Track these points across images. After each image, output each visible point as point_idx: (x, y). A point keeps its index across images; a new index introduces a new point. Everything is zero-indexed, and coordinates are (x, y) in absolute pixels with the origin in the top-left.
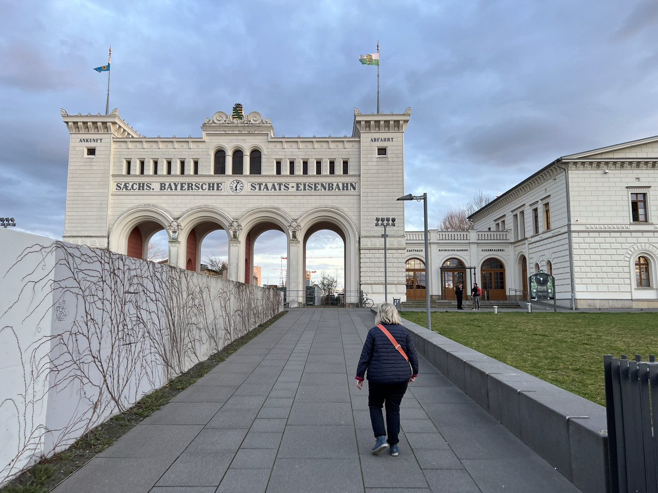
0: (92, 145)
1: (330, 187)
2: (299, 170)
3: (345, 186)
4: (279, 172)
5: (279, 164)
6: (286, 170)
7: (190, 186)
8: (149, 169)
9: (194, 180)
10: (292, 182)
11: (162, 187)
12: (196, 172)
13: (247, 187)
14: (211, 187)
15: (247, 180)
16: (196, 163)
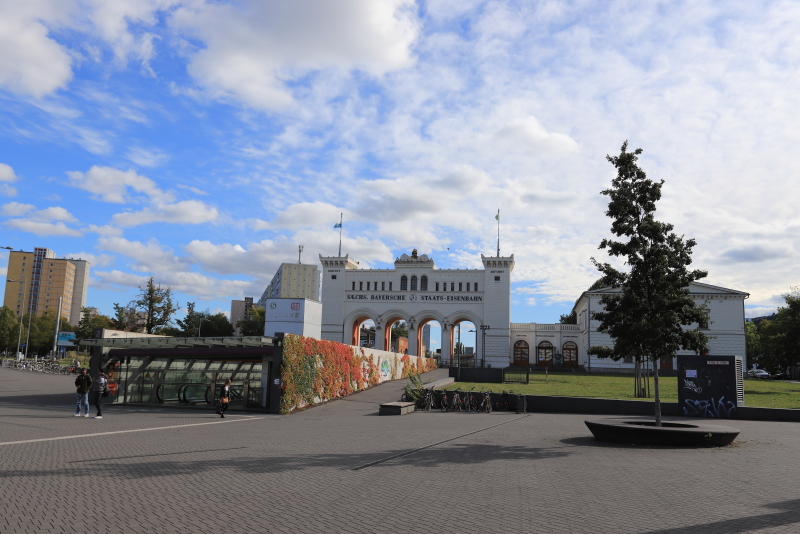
0: (334, 273)
1: (467, 299)
2: (449, 288)
3: (476, 299)
4: (437, 289)
5: (437, 284)
6: (441, 288)
7: (388, 298)
8: (365, 287)
9: (390, 294)
10: (445, 295)
11: (372, 297)
12: (390, 289)
13: (419, 298)
14: (399, 298)
15: (419, 294)
16: (391, 283)
